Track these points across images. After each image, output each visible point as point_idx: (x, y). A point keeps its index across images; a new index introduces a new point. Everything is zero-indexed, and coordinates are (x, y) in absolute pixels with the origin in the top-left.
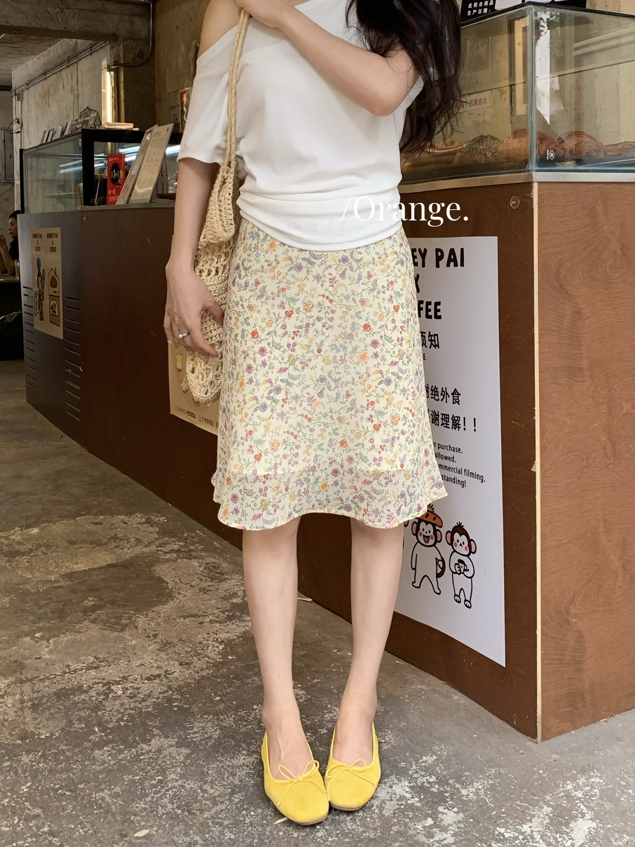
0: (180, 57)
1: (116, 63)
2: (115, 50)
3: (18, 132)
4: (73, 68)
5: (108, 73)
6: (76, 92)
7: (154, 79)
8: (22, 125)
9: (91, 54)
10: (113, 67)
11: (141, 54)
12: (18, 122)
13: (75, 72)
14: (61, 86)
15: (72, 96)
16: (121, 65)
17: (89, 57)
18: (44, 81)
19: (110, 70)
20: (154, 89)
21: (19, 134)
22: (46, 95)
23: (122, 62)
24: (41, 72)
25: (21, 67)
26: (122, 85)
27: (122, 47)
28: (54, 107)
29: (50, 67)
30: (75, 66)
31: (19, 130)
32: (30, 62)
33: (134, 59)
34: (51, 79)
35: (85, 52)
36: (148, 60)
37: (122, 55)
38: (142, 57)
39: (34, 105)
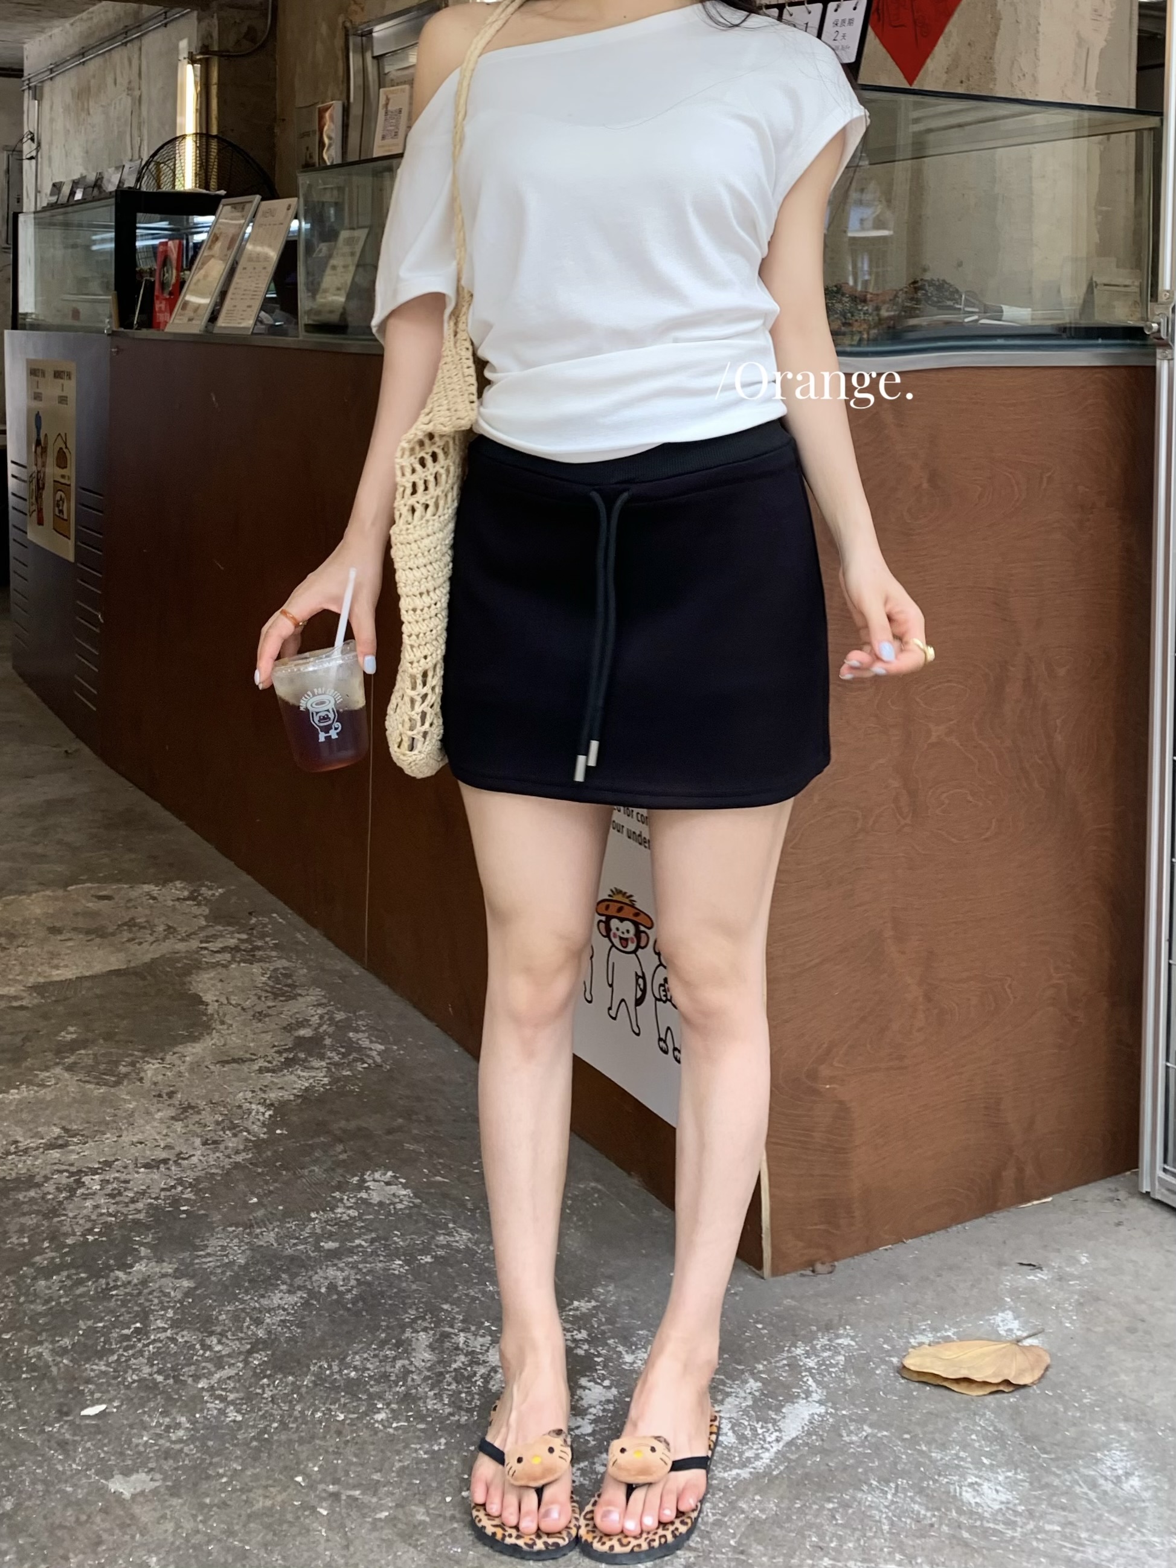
0: (319, 46)
1: (205, 49)
2: (204, 24)
3: (32, 158)
4: (133, 47)
5: (189, 67)
6: (137, 93)
7: (275, 79)
8: (39, 145)
9: (166, 25)
10: (198, 57)
11: (251, 34)
12: (32, 139)
13: (136, 56)
14: (110, 80)
15: (129, 98)
16: (214, 53)
17: (163, 29)
18: (81, 67)
19: (192, 61)
20: (274, 98)
21: (34, 161)
22: (83, 94)
23: (216, 48)
24: (75, 49)
25: (42, 37)
26: (214, 90)
27: (215, 21)
28: (97, 117)
29: (92, 41)
30: (137, 43)
31: (34, 154)
32: (56, 31)
33: (238, 42)
34: (94, 65)
35: (155, 21)
36: (263, 46)
37: (215, 35)
38: (253, 40)
39: (61, 110)
